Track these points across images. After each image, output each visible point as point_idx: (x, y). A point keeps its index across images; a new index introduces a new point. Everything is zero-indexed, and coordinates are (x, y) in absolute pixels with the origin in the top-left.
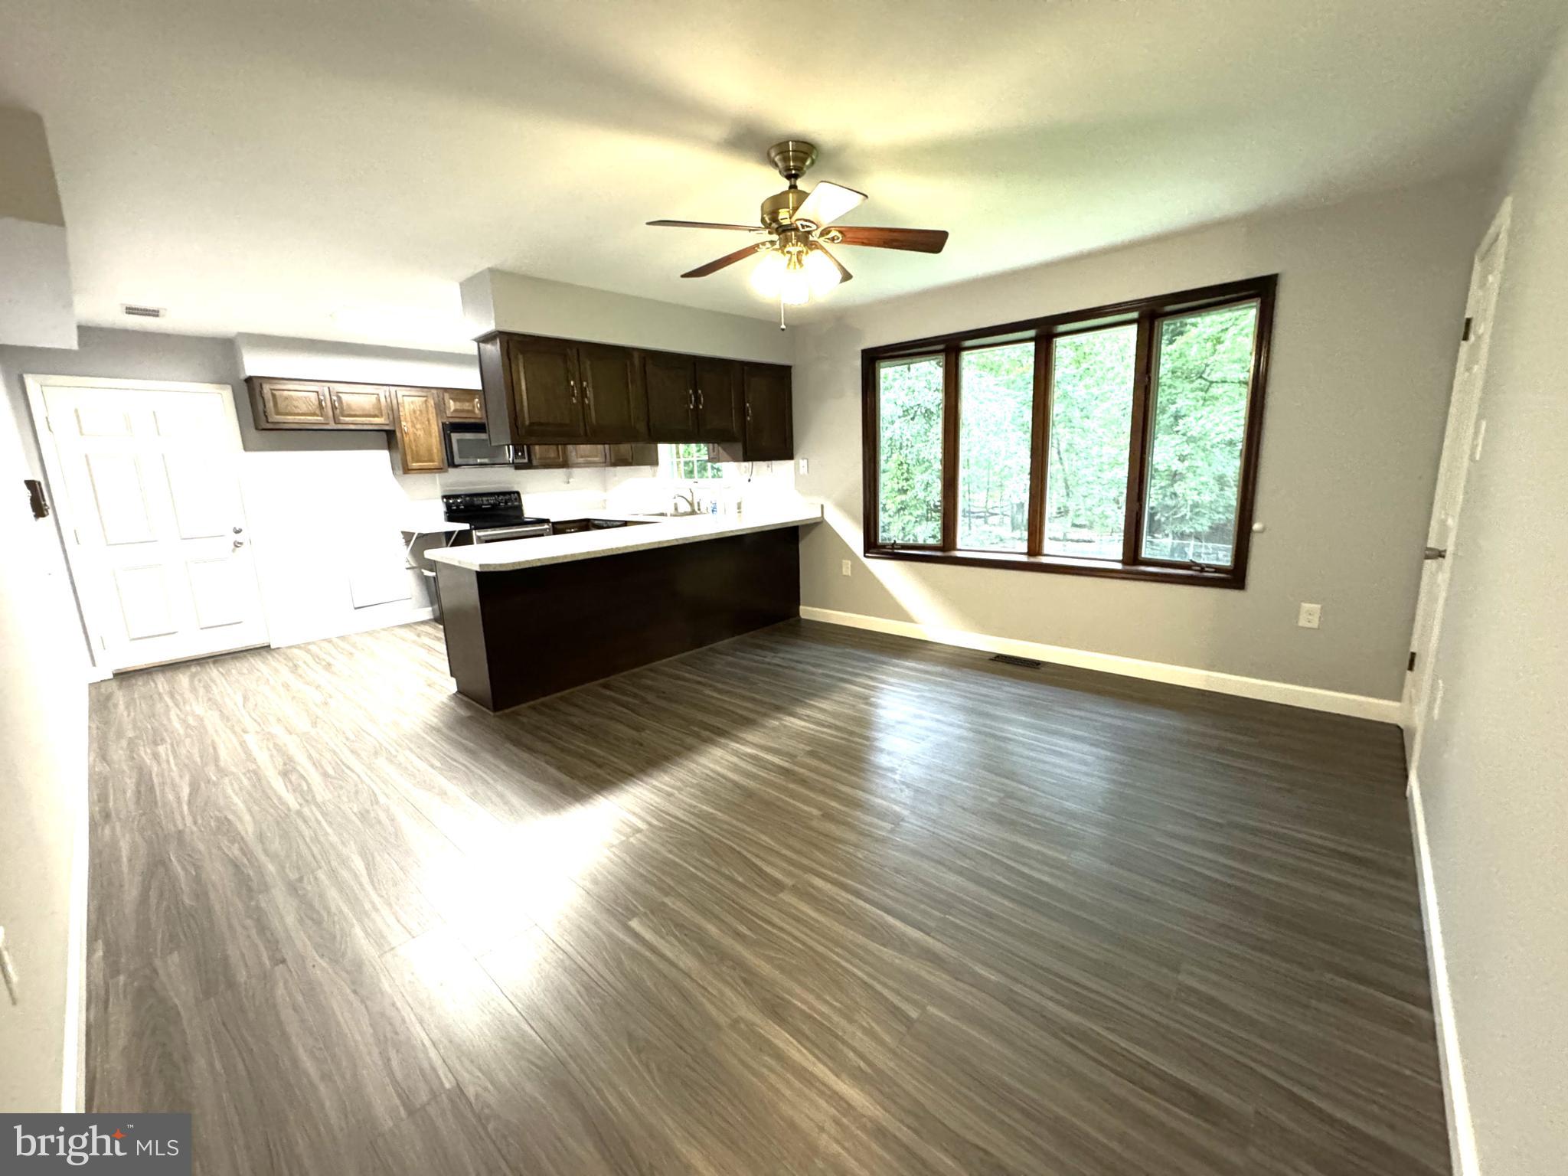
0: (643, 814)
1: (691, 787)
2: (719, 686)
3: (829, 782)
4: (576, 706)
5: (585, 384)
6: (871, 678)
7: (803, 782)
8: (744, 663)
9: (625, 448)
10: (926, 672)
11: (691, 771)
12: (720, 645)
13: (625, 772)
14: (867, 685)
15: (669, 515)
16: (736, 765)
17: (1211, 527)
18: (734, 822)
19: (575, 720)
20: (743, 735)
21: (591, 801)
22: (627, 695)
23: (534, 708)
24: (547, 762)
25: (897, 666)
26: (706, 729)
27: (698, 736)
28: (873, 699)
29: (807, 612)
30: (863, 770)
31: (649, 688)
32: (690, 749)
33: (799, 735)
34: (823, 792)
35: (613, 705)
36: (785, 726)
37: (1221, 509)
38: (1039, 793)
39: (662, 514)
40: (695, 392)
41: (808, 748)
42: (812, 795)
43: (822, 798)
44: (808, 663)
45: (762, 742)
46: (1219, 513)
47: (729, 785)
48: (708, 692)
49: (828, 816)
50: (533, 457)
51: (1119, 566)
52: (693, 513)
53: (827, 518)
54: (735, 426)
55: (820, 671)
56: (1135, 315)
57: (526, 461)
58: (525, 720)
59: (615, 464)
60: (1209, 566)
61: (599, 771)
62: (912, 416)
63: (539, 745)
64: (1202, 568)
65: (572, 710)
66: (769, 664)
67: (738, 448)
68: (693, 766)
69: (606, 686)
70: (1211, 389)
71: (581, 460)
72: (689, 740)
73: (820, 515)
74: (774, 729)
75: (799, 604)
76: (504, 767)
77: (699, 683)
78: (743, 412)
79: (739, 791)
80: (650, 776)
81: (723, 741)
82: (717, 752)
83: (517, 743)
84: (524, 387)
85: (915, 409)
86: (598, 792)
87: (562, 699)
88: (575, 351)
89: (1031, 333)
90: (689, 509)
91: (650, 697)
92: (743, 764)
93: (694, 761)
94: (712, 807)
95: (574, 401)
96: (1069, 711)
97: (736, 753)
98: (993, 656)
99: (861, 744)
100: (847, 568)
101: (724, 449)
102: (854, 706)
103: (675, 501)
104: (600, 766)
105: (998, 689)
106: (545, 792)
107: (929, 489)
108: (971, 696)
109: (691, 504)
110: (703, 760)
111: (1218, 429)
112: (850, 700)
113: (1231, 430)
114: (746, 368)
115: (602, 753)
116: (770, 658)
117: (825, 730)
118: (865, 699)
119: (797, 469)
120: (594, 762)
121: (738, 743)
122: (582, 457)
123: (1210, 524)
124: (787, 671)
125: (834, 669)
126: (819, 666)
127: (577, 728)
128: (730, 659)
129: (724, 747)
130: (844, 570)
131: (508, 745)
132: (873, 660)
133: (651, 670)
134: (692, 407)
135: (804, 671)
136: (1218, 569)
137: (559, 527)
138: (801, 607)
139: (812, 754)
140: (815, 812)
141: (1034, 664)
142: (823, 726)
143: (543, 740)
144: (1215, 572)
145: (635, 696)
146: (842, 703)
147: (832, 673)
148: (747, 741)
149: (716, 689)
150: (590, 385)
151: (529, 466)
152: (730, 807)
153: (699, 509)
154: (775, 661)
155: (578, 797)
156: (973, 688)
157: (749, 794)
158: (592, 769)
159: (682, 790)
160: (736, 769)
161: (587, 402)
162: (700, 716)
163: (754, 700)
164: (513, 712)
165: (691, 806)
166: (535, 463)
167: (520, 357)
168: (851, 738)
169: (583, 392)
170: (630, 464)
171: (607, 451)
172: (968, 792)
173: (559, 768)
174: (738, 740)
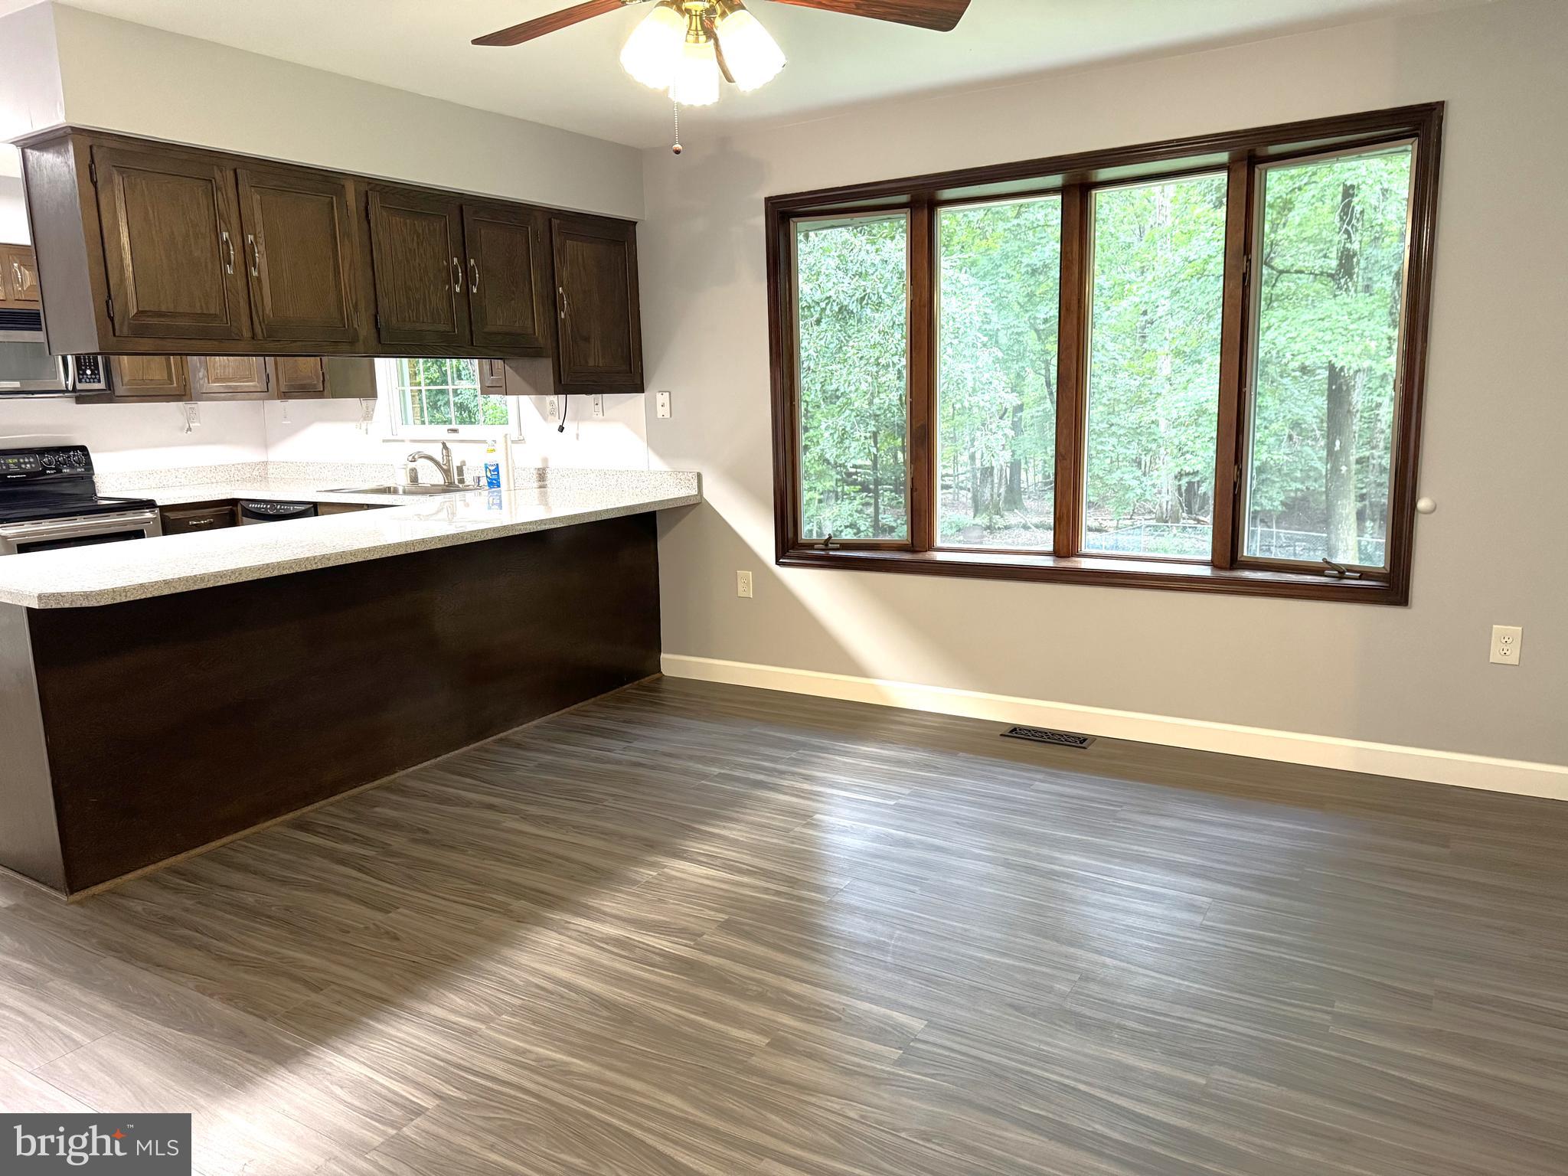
0: (422, 1078)
1: (513, 1015)
2: (533, 810)
3: (770, 978)
4: (244, 868)
5: (251, 237)
6: (808, 778)
7: (721, 981)
8: (574, 763)
9: (307, 366)
10: (899, 762)
11: (503, 981)
12: (515, 732)
13: (371, 996)
14: (803, 791)
15: (401, 492)
16: (591, 961)
17: (1283, 503)
18: (610, 1075)
19: (250, 899)
20: (594, 902)
21: (310, 1061)
22: (346, 840)
23: (151, 879)
24: (203, 991)
25: (846, 754)
26: (519, 896)
27: (507, 912)
28: (817, 816)
29: (673, 663)
30: (829, 951)
31: (395, 826)
32: (498, 938)
33: (696, 894)
34: (761, 998)
35: (320, 862)
36: (670, 878)
37: (1298, 474)
38: (1133, 968)
39: (387, 491)
40: (464, 262)
41: (723, 917)
42: (743, 1006)
43: (763, 1011)
44: (691, 758)
45: (634, 913)
46: (1295, 480)
47: (583, 1001)
48: (510, 823)
49: (781, 1044)
50: (116, 380)
51: (1206, 571)
52: (449, 488)
53: (707, 495)
54: (539, 330)
55: (716, 770)
56: (1223, 157)
57: (102, 385)
58: (137, 906)
59: (285, 395)
60: (1350, 569)
61: (314, 997)
62: (816, 316)
63: (179, 956)
64: (1341, 572)
65: (236, 878)
66: (618, 762)
67: (545, 367)
68: (504, 970)
69: (303, 826)
70: (1279, 284)
71: (216, 386)
72: (490, 921)
73: (695, 492)
74: (649, 885)
75: (660, 652)
76: (107, 1007)
77: (491, 807)
78: (554, 304)
79: (605, 1013)
80: (423, 998)
81: (557, 916)
82: (550, 939)
83: (128, 954)
84: (125, 239)
85: (823, 305)
86: (320, 1042)
87: (208, 856)
88: (230, 175)
89: (1056, 180)
90: (438, 479)
91: (397, 841)
92: (604, 959)
93: (504, 961)
94: (560, 1050)
95: (230, 271)
96: (1152, 820)
97: (588, 939)
98: (1006, 730)
99: (812, 901)
100: (745, 584)
101: (516, 370)
102: (788, 830)
103: (412, 465)
104: (316, 988)
105: (1027, 787)
106: (211, 1053)
107: (847, 442)
108: (990, 802)
109: (447, 472)
110: (523, 958)
111: (1295, 347)
112: (779, 821)
113: (1314, 349)
114: (555, 222)
115: (315, 961)
116: (618, 751)
117: (745, 879)
118: (806, 817)
119: (650, 408)
120: (306, 983)
121: (588, 918)
122: (217, 380)
123: (1282, 498)
124: (654, 774)
125: (741, 766)
126: (713, 761)
127: (254, 913)
128: (548, 758)
129: (561, 928)
130: (740, 589)
131: (111, 961)
132: (803, 745)
133: (388, 789)
134: (458, 290)
135: (685, 772)
136: (1364, 574)
137: (172, 515)
138: (663, 656)
139: (727, 927)
140: (762, 1041)
141: (1078, 741)
142: (741, 872)
143: (184, 942)
144: (1360, 578)
145: (366, 842)
146: (763, 826)
147: (738, 773)
148: (605, 913)
149: (526, 818)
150: (261, 240)
151: (108, 396)
152: (592, 1046)
153: (462, 481)
154: (632, 757)
155: (282, 1056)
156: (982, 786)
157: (623, 1015)
158: (304, 996)
159: (492, 1019)
160: (590, 968)
161: (255, 274)
162: (502, 871)
163: (605, 834)
164: (111, 892)
165: (517, 1051)
166: (120, 390)
167: (117, 179)
168: (796, 892)
169: (247, 252)
170: (319, 394)
171: (271, 369)
172: (1018, 976)
173: (229, 1000)
174: (585, 911)
